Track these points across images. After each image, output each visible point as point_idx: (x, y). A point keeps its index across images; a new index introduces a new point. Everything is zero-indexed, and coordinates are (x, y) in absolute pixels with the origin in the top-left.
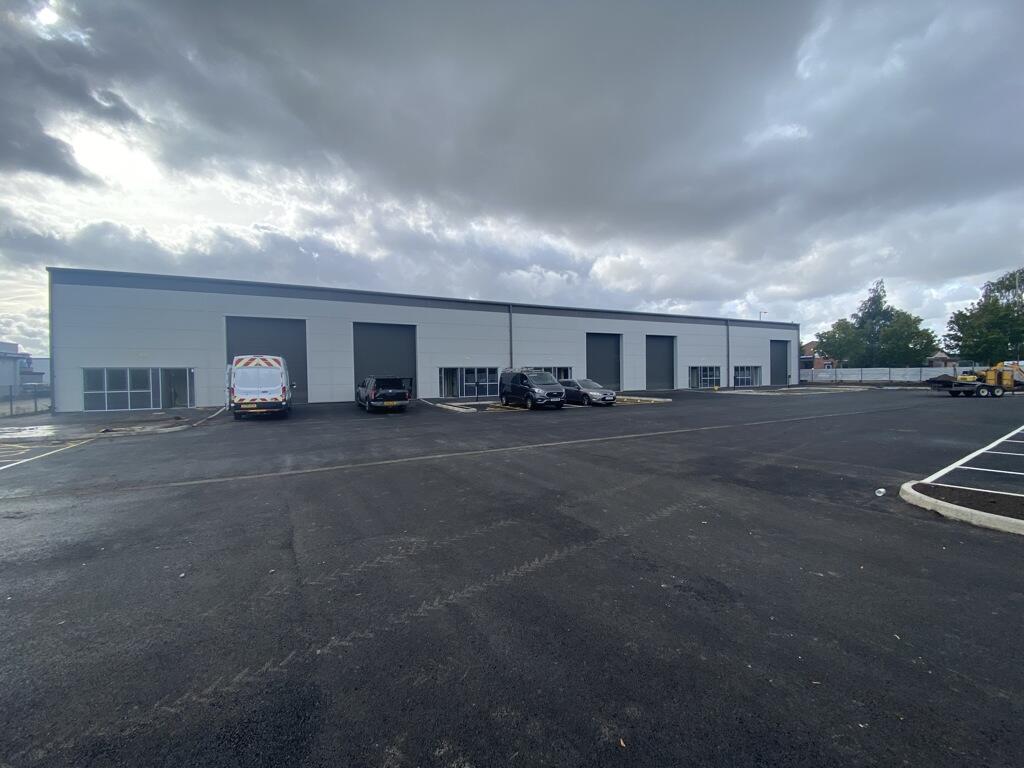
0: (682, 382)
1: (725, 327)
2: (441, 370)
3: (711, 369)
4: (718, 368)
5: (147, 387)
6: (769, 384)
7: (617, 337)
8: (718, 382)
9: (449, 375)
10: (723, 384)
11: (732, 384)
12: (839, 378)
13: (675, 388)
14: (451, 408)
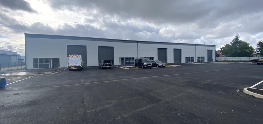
0: (183, 61)
1: (195, 46)
2: (120, 58)
3: (191, 57)
4: (193, 57)
5: (48, 63)
6: (207, 61)
7: (166, 49)
8: (193, 61)
9: (122, 59)
10: (194, 61)
11: (197, 62)
12: (227, 60)
13: (181, 63)
14: (122, 68)
